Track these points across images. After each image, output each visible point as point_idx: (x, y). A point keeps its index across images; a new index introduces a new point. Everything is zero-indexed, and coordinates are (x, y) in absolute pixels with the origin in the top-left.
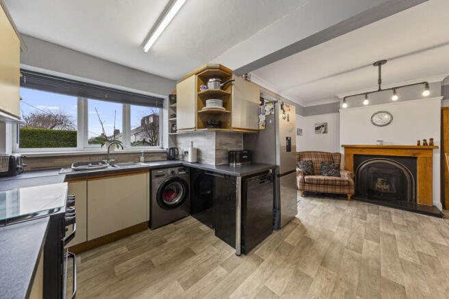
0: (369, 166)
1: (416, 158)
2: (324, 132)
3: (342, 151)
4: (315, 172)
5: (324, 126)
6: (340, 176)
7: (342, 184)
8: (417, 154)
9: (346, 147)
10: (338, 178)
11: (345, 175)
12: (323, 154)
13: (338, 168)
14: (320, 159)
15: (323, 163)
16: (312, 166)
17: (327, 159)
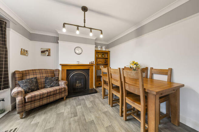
0: (73, 76)
1: (89, 69)
2: (48, 55)
3: (60, 68)
4: (40, 86)
5: (48, 51)
6: (59, 85)
7: (61, 91)
8: (90, 68)
9: (63, 65)
10: (57, 88)
11: (63, 84)
12: (46, 71)
13: (58, 80)
14: (45, 75)
15: (46, 78)
16: (37, 82)
17: (50, 75)
